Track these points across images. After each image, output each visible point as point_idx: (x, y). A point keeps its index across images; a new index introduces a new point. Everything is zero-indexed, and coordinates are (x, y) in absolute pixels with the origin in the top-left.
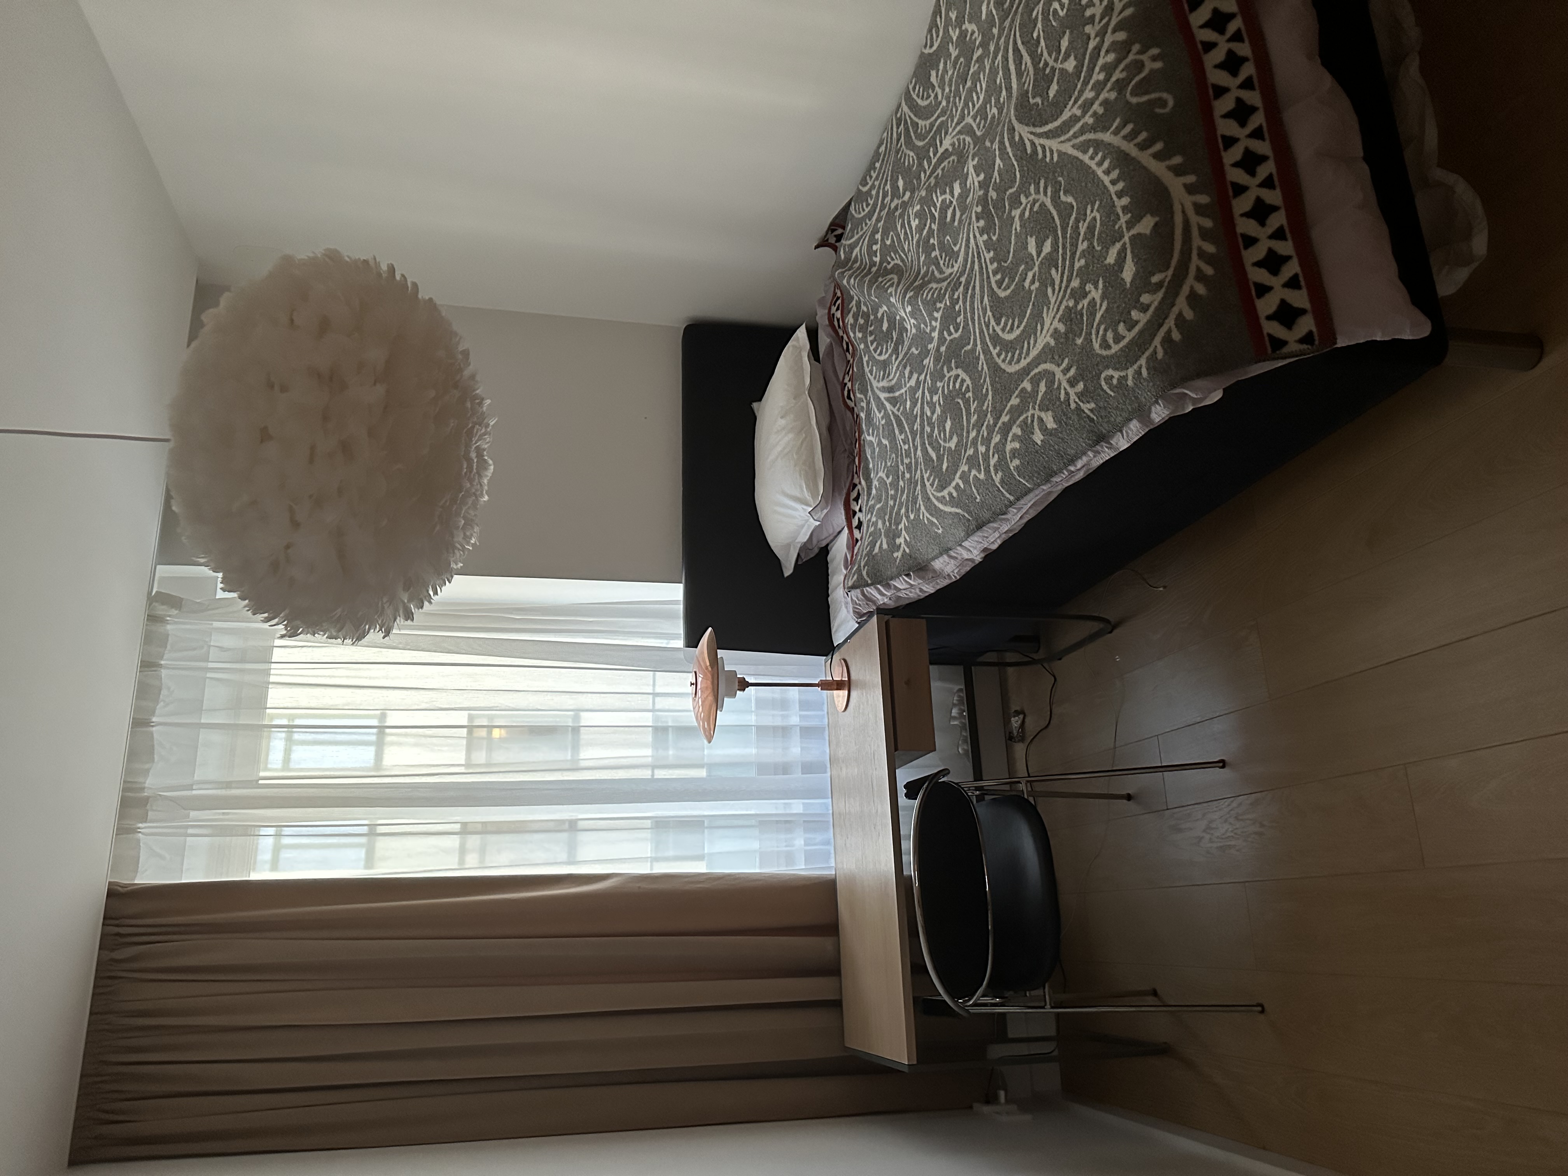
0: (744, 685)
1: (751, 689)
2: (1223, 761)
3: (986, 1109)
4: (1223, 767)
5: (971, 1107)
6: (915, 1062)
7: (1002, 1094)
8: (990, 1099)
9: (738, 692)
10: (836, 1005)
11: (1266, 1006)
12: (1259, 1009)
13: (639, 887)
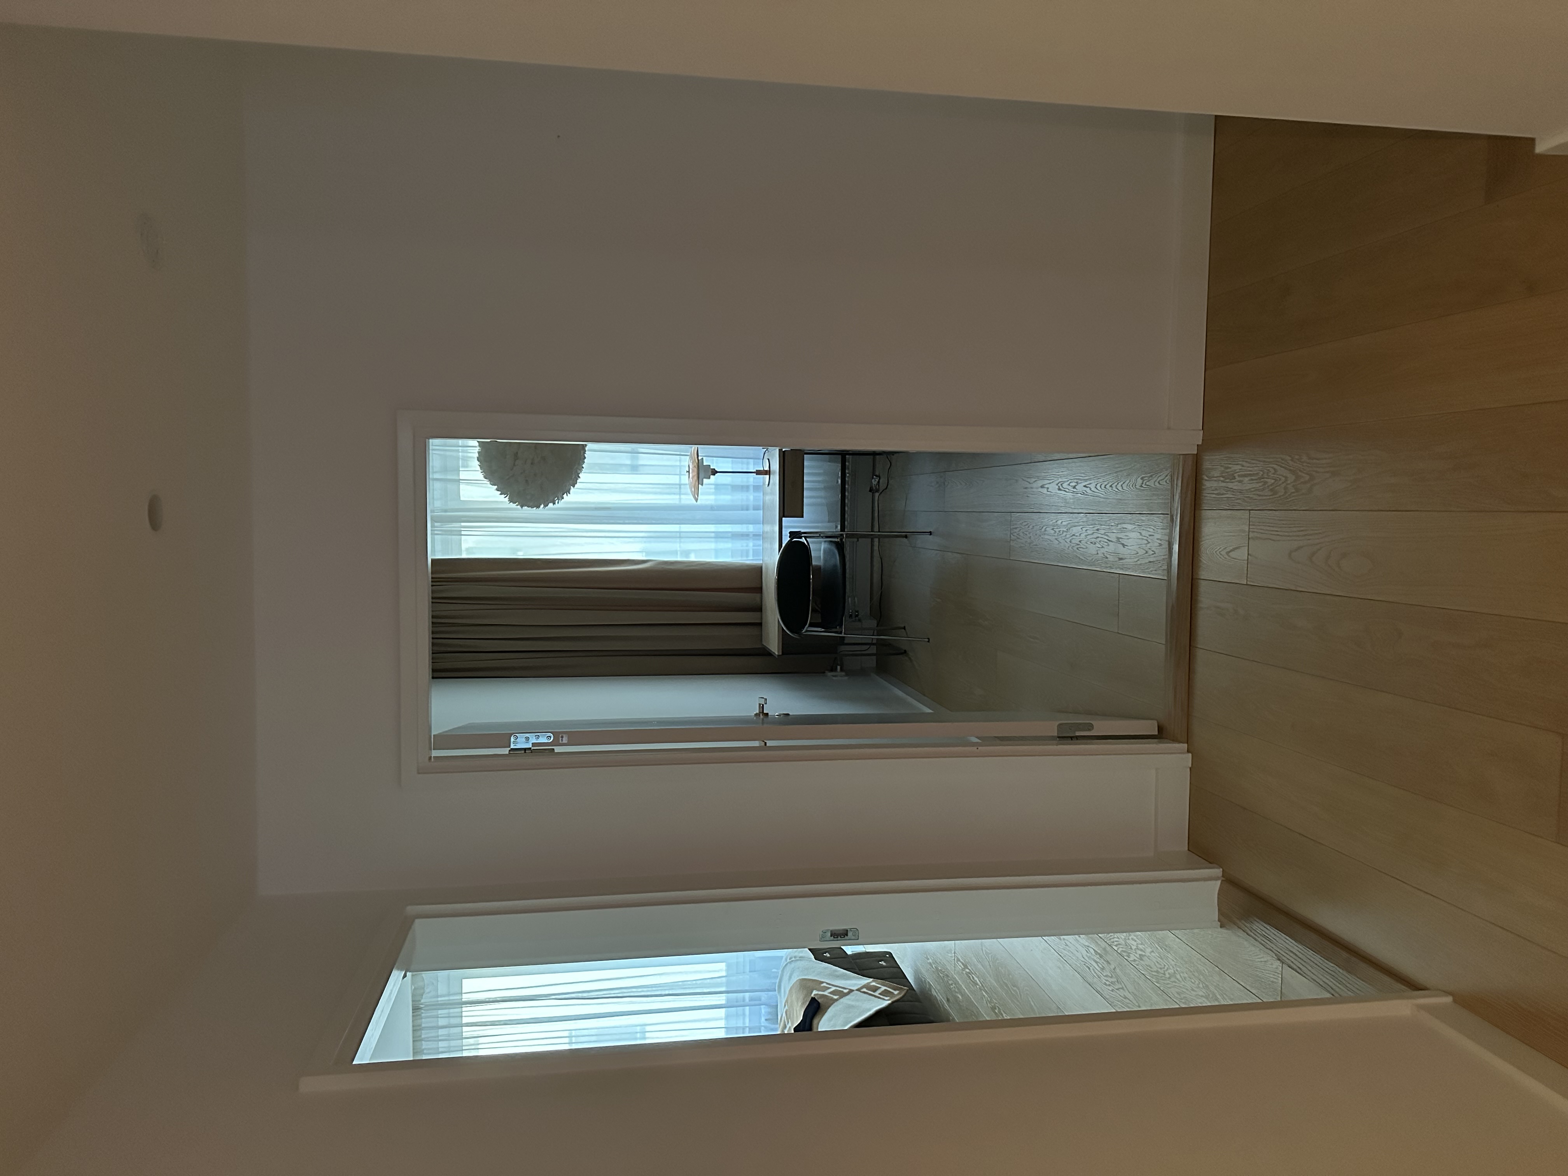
0: (714, 472)
1: (718, 475)
2: (930, 532)
3: (830, 674)
4: (931, 535)
5: (824, 673)
6: (781, 654)
7: (839, 667)
8: (833, 669)
9: (711, 476)
10: (760, 624)
11: (930, 639)
12: (927, 640)
13: (663, 568)
